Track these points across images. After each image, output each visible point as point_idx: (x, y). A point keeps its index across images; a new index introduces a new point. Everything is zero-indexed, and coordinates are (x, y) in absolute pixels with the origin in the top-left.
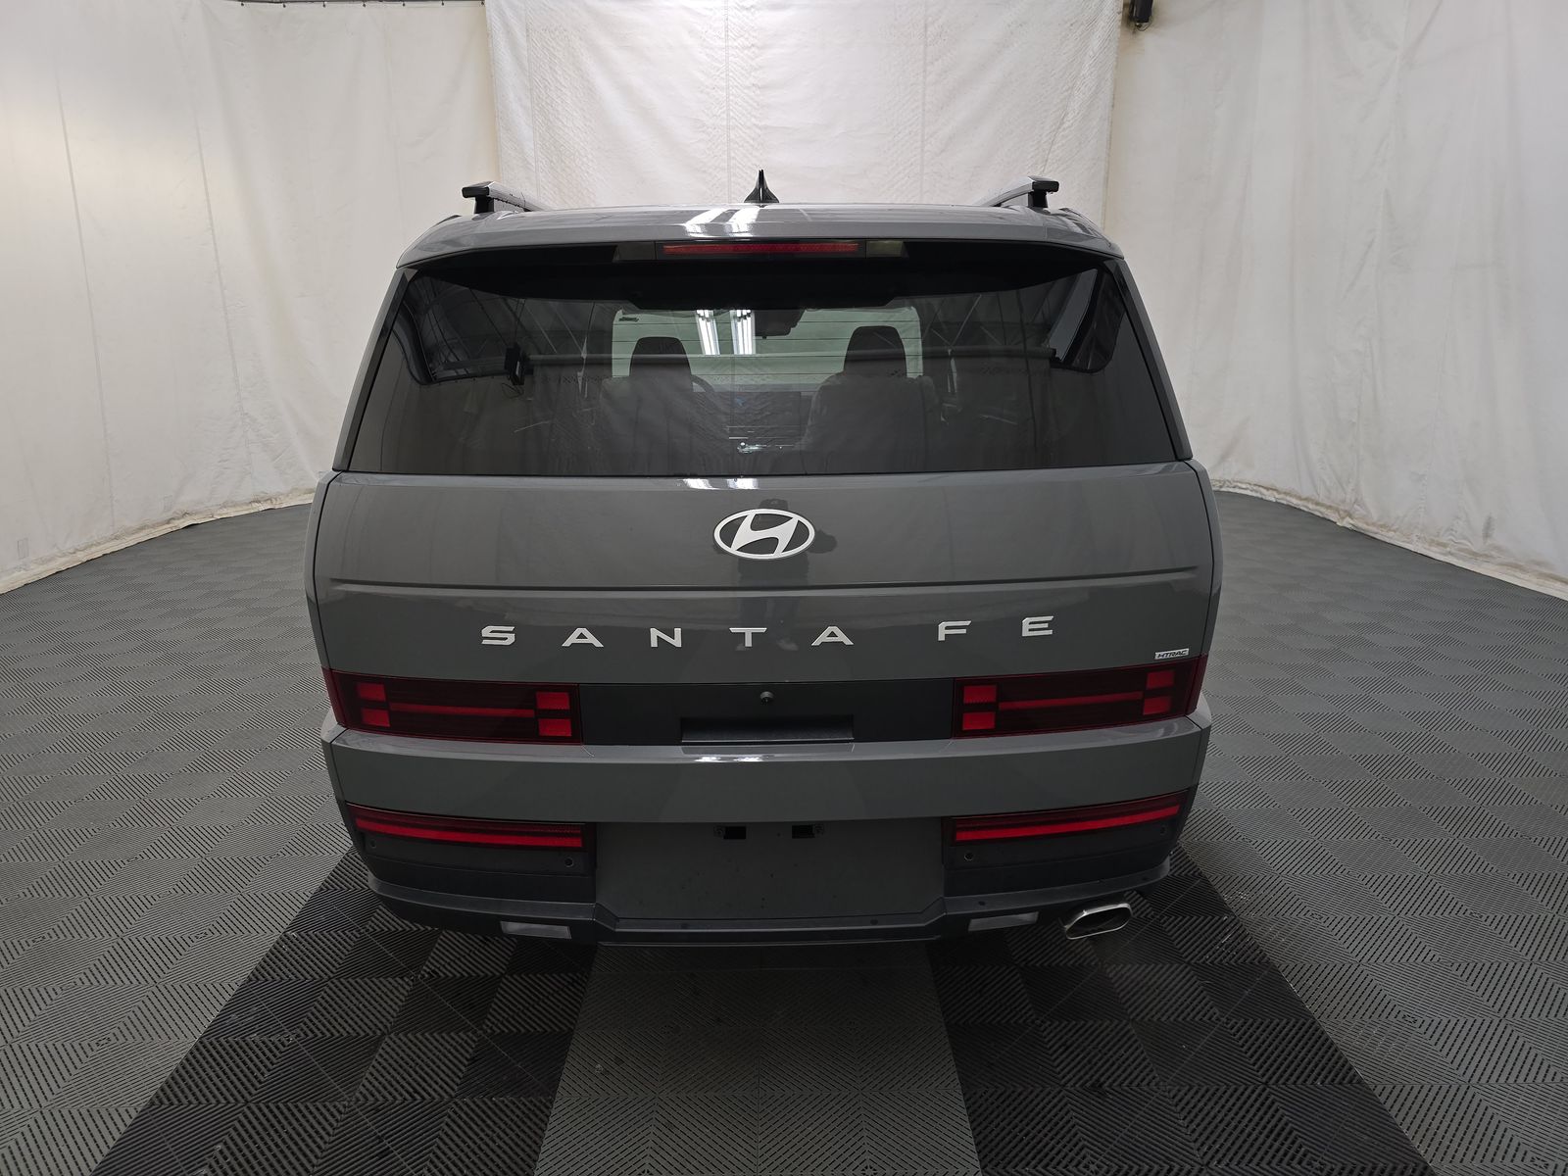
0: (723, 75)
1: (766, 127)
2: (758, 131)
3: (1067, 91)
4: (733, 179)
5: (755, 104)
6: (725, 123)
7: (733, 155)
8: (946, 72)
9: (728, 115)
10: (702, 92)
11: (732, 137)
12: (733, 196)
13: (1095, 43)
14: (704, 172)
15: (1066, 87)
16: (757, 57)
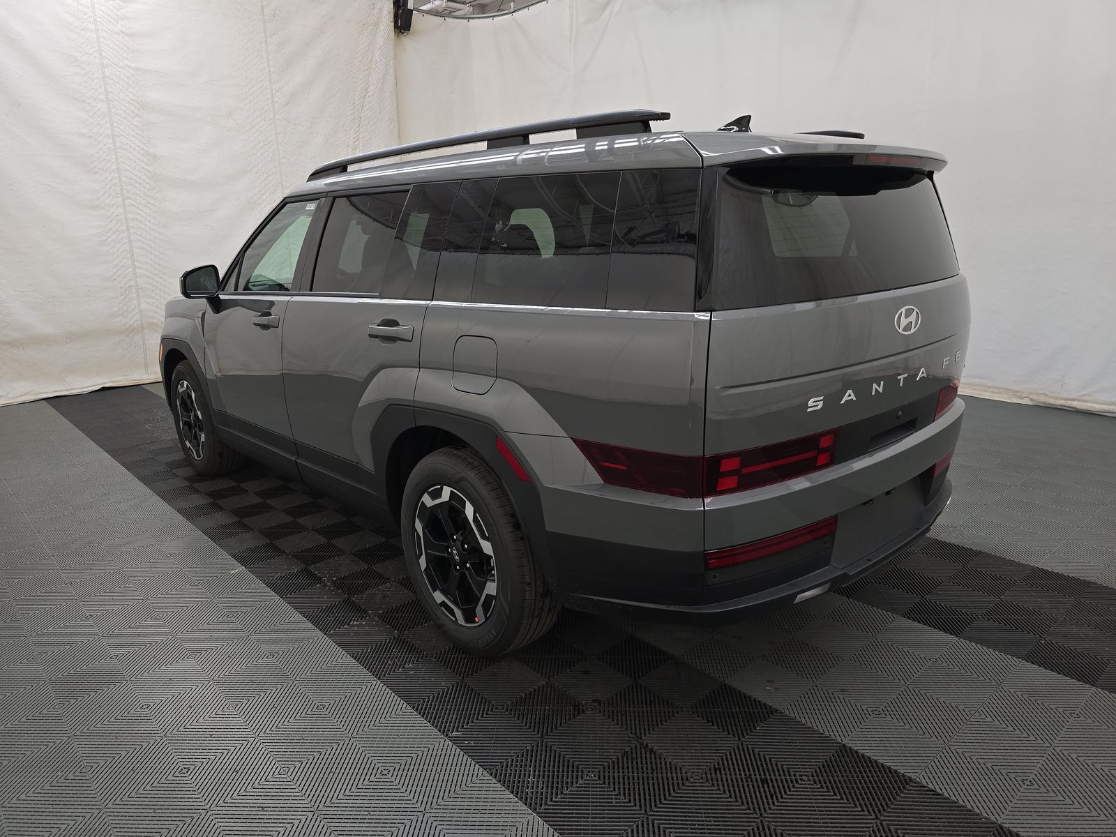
0: (92, 19)
1: (138, 69)
2: (132, 71)
3: (367, 70)
4: (112, 110)
5: (125, 48)
6: (98, 61)
7: (109, 89)
8: (282, 44)
9: (100, 54)
10: (71, 31)
11: (107, 74)
12: (115, 125)
13: (380, 40)
14: (84, 101)
15: (366, 68)
16: (122, 8)
